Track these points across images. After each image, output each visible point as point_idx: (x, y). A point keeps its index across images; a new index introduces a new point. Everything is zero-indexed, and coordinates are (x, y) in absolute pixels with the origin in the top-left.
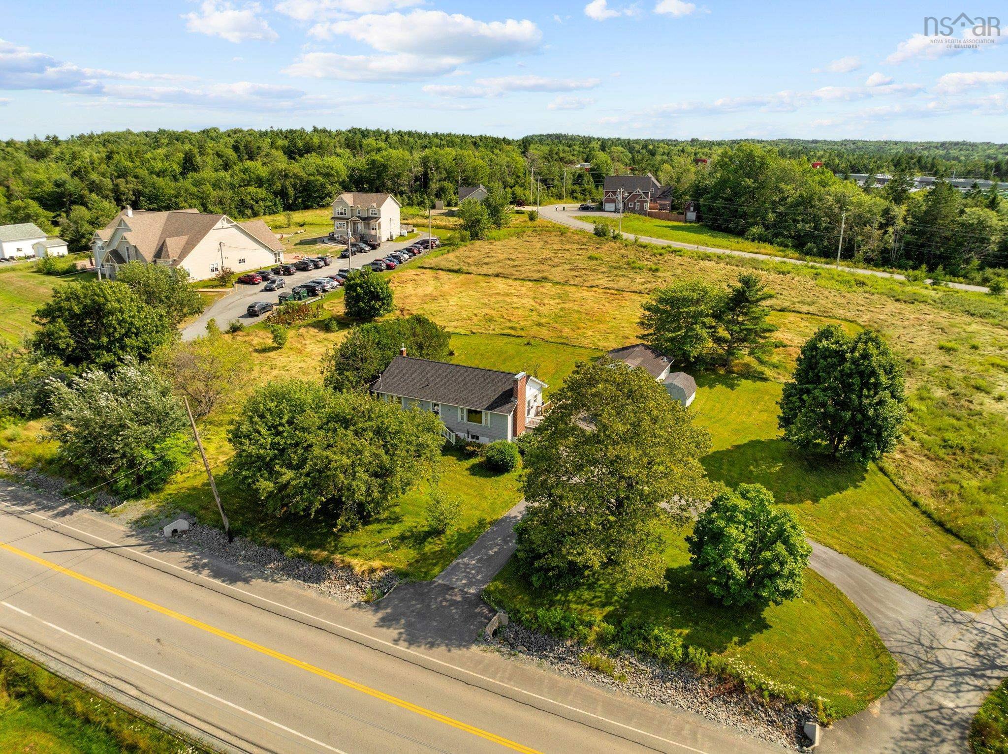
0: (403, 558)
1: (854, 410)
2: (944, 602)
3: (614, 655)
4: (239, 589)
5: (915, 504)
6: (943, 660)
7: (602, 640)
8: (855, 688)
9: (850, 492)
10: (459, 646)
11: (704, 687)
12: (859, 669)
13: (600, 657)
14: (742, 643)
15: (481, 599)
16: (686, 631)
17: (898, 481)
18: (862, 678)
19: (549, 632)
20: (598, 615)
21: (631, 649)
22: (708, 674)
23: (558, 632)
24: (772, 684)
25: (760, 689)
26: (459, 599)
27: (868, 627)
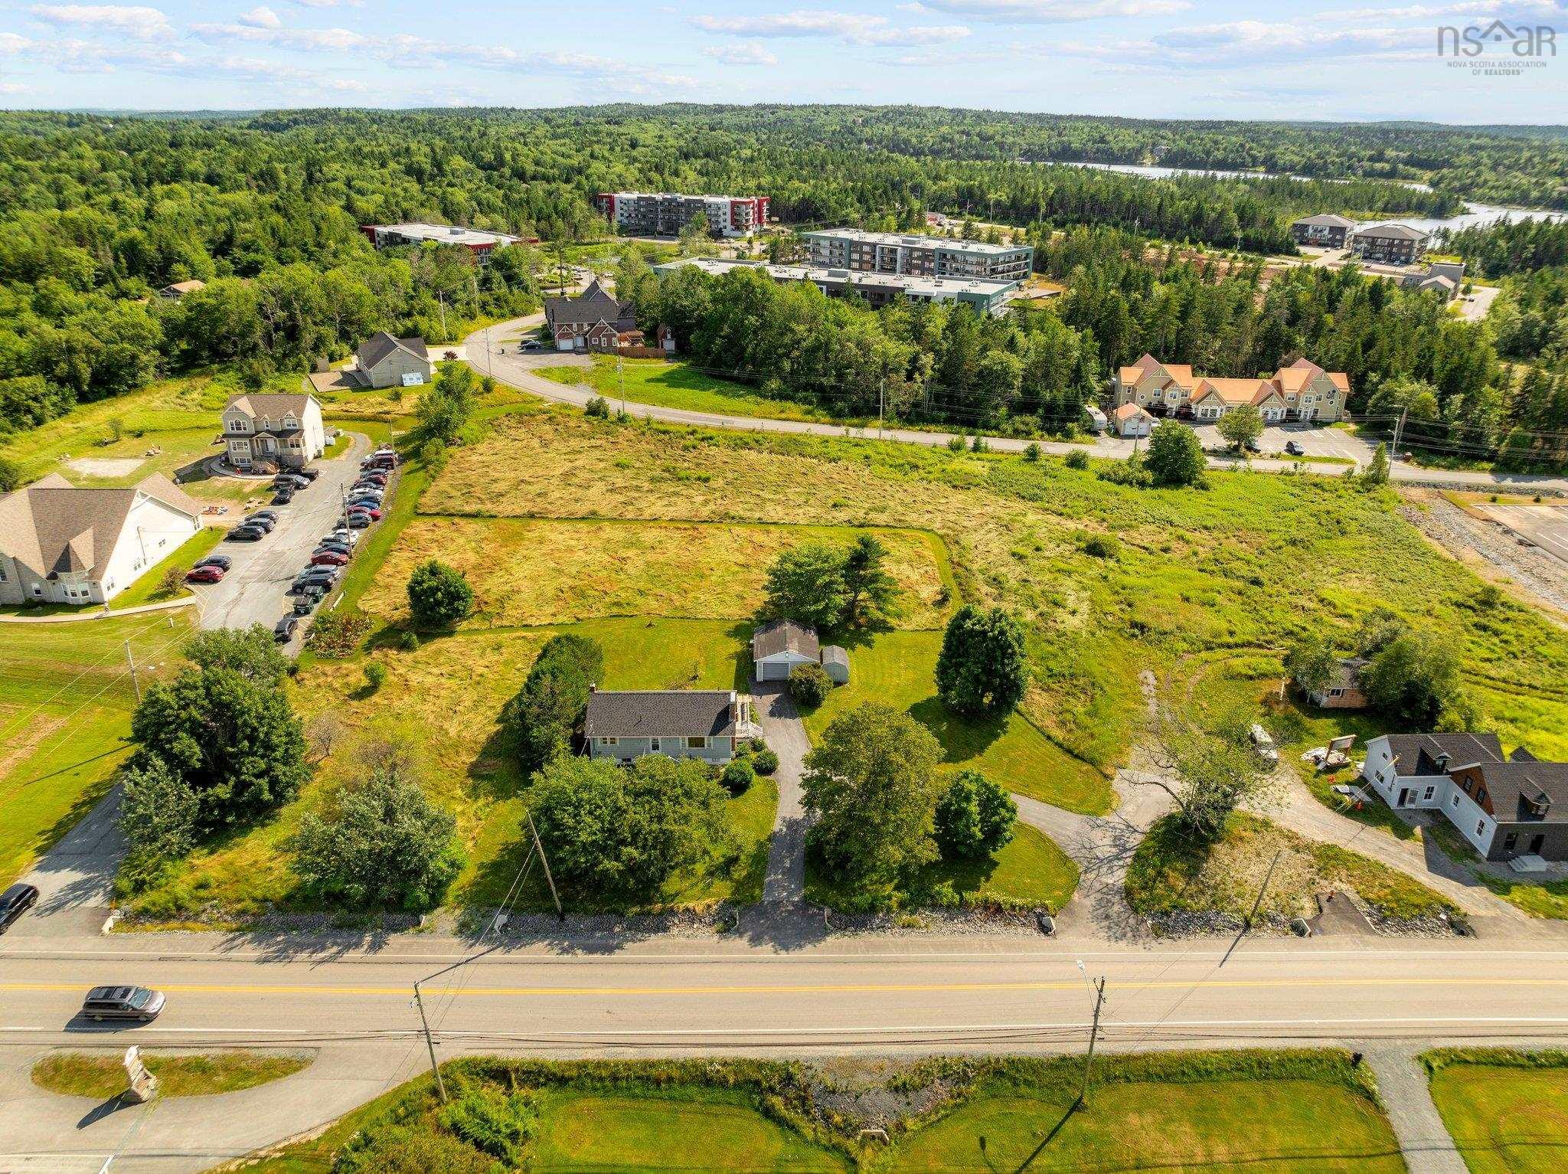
0: (723, 889)
1: (1000, 676)
2: (1088, 813)
3: (912, 913)
4: (618, 955)
5: (1049, 738)
6: (1100, 855)
7: (902, 905)
8: (1061, 888)
9: (1002, 738)
10: (819, 941)
11: (978, 915)
12: (1059, 875)
13: (905, 917)
14: (987, 880)
15: (806, 902)
16: (950, 882)
17: (1032, 719)
18: (1062, 881)
19: (865, 912)
20: (889, 889)
21: (923, 906)
22: (977, 906)
23: (873, 909)
24: (1018, 901)
25: (1013, 907)
26: (791, 908)
27: (1054, 846)
